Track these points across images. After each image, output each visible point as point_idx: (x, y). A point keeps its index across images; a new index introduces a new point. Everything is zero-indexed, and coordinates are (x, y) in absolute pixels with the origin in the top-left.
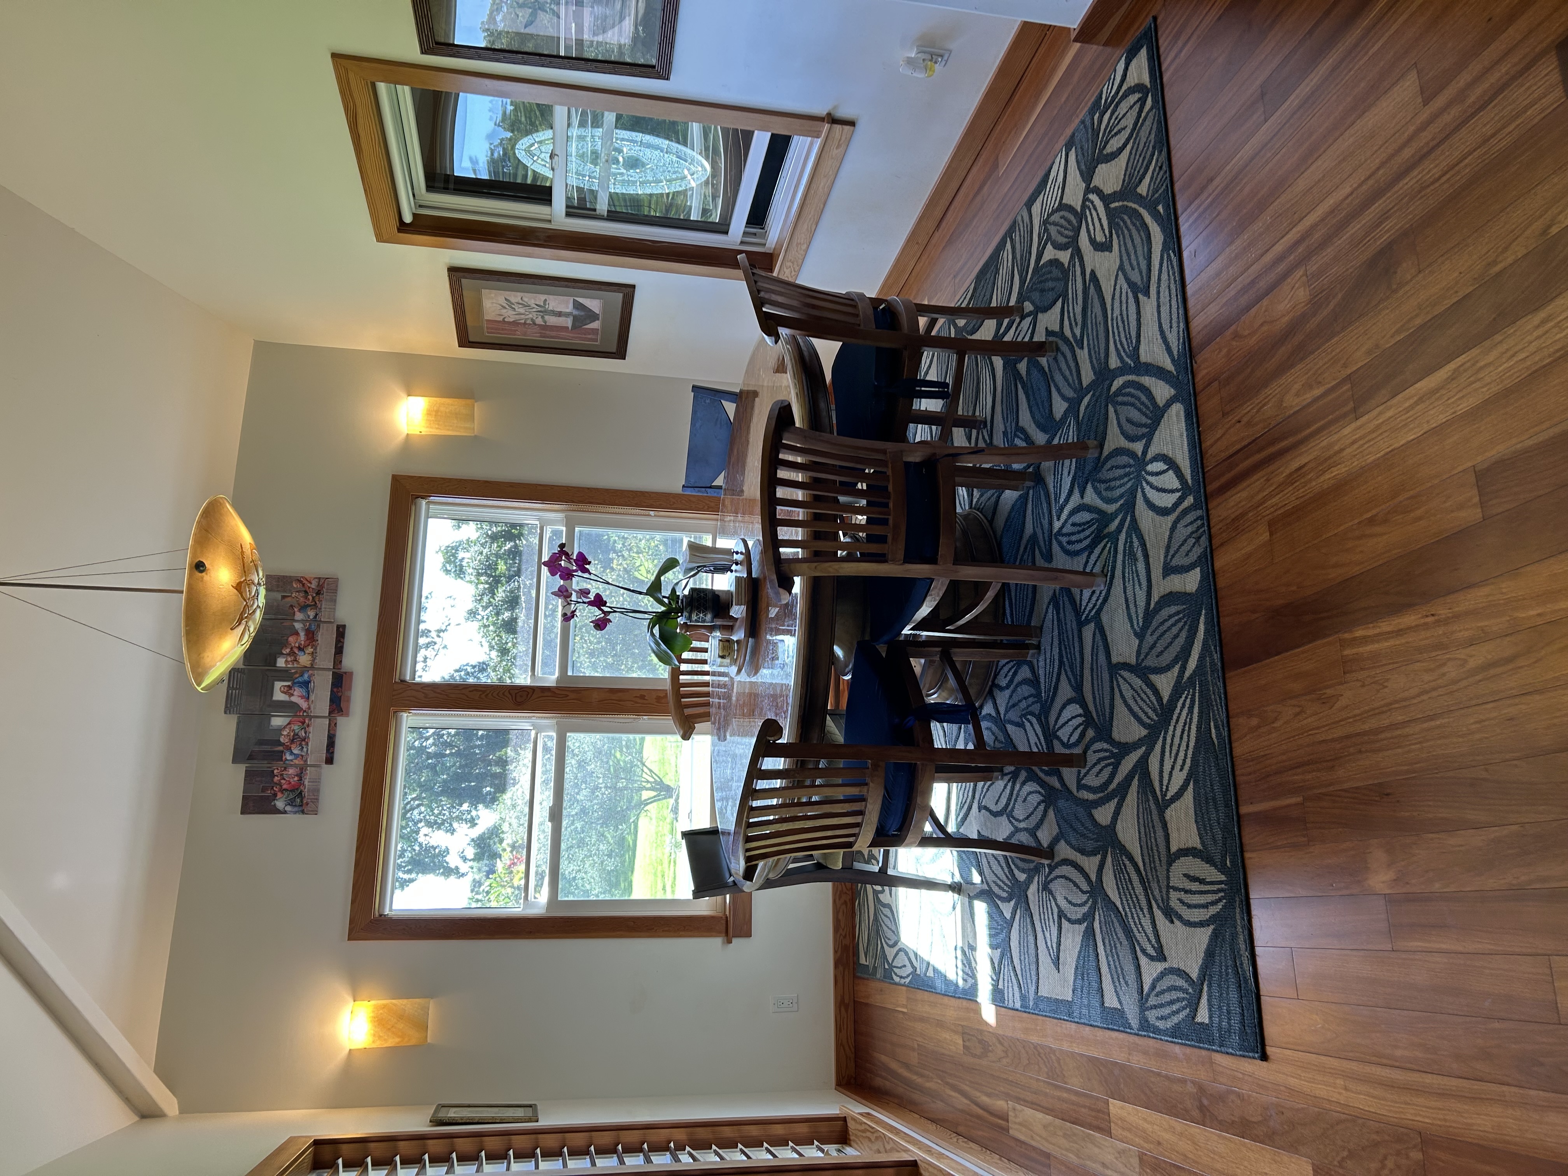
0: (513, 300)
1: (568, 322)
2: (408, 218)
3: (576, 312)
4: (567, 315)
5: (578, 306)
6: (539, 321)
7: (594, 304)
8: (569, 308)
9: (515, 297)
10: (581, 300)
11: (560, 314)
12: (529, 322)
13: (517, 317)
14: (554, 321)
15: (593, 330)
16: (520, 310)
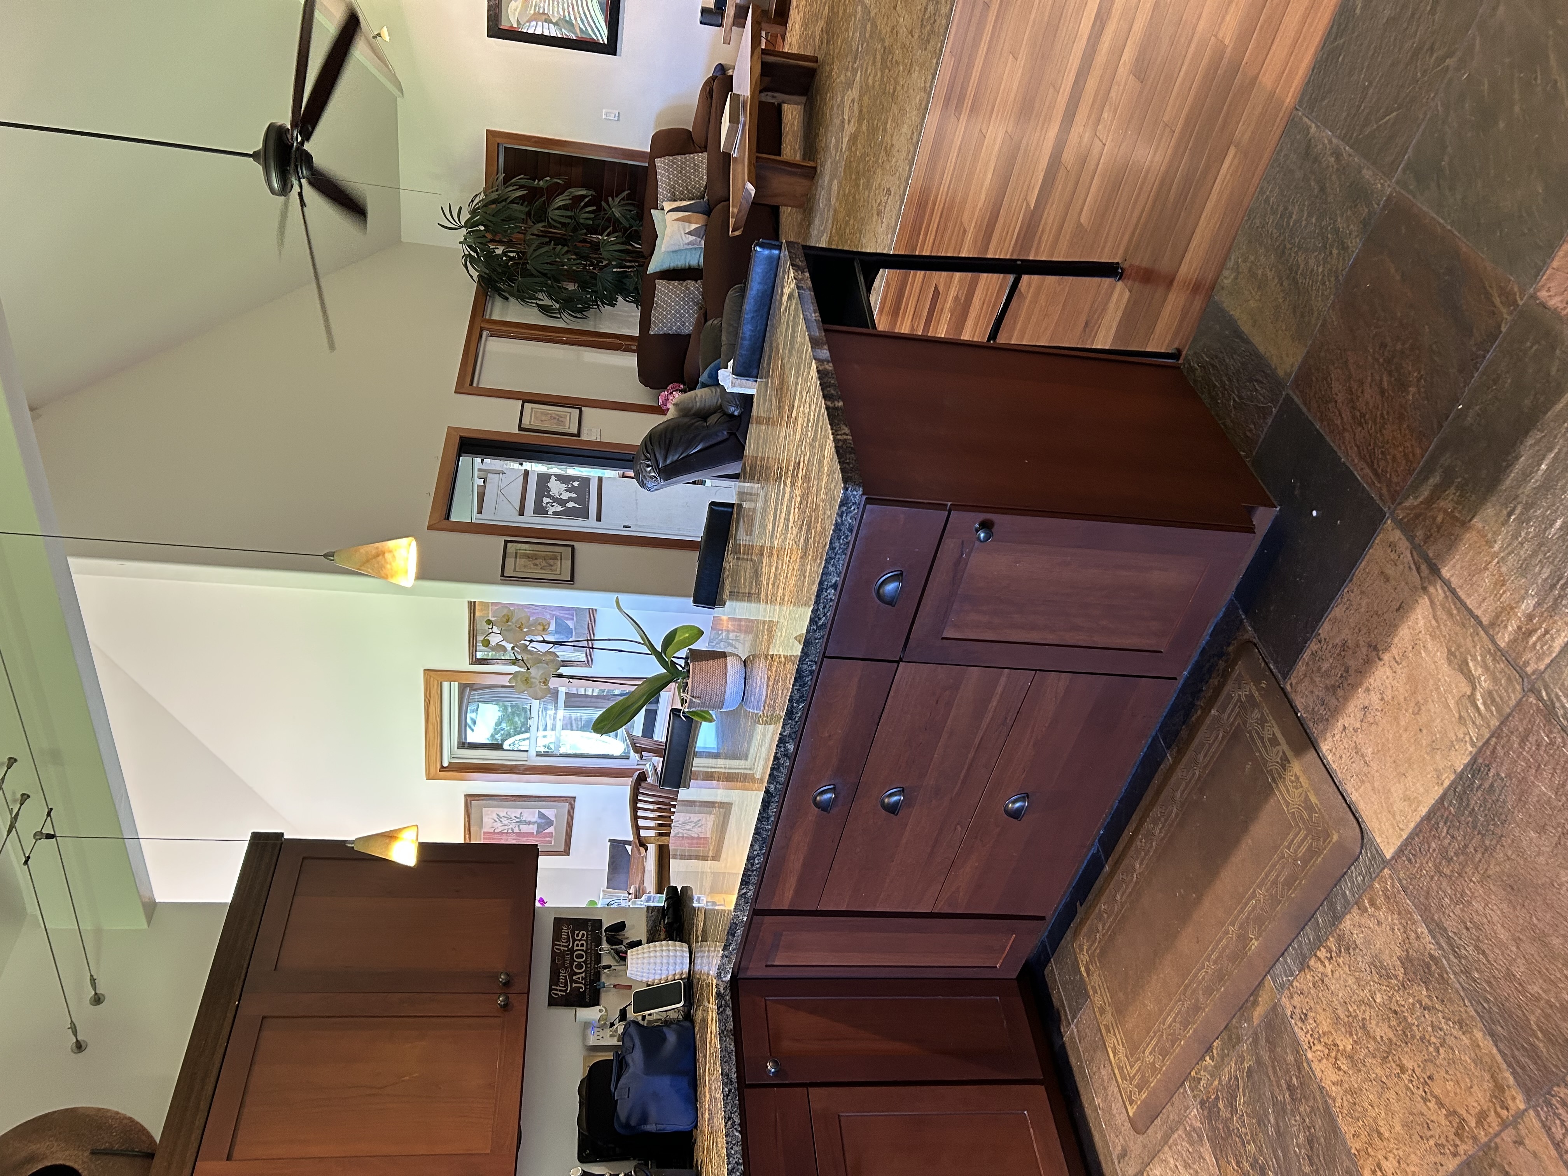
0: (502, 815)
1: (533, 829)
2: (446, 764)
3: (539, 821)
4: (534, 823)
5: (542, 816)
6: (516, 830)
7: (550, 813)
8: (535, 818)
9: (503, 812)
10: (542, 811)
11: (529, 823)
12: (510, 831)
13: (503, 828)
14: (525, 828)
15: (550, 835)
16: (506, 822)
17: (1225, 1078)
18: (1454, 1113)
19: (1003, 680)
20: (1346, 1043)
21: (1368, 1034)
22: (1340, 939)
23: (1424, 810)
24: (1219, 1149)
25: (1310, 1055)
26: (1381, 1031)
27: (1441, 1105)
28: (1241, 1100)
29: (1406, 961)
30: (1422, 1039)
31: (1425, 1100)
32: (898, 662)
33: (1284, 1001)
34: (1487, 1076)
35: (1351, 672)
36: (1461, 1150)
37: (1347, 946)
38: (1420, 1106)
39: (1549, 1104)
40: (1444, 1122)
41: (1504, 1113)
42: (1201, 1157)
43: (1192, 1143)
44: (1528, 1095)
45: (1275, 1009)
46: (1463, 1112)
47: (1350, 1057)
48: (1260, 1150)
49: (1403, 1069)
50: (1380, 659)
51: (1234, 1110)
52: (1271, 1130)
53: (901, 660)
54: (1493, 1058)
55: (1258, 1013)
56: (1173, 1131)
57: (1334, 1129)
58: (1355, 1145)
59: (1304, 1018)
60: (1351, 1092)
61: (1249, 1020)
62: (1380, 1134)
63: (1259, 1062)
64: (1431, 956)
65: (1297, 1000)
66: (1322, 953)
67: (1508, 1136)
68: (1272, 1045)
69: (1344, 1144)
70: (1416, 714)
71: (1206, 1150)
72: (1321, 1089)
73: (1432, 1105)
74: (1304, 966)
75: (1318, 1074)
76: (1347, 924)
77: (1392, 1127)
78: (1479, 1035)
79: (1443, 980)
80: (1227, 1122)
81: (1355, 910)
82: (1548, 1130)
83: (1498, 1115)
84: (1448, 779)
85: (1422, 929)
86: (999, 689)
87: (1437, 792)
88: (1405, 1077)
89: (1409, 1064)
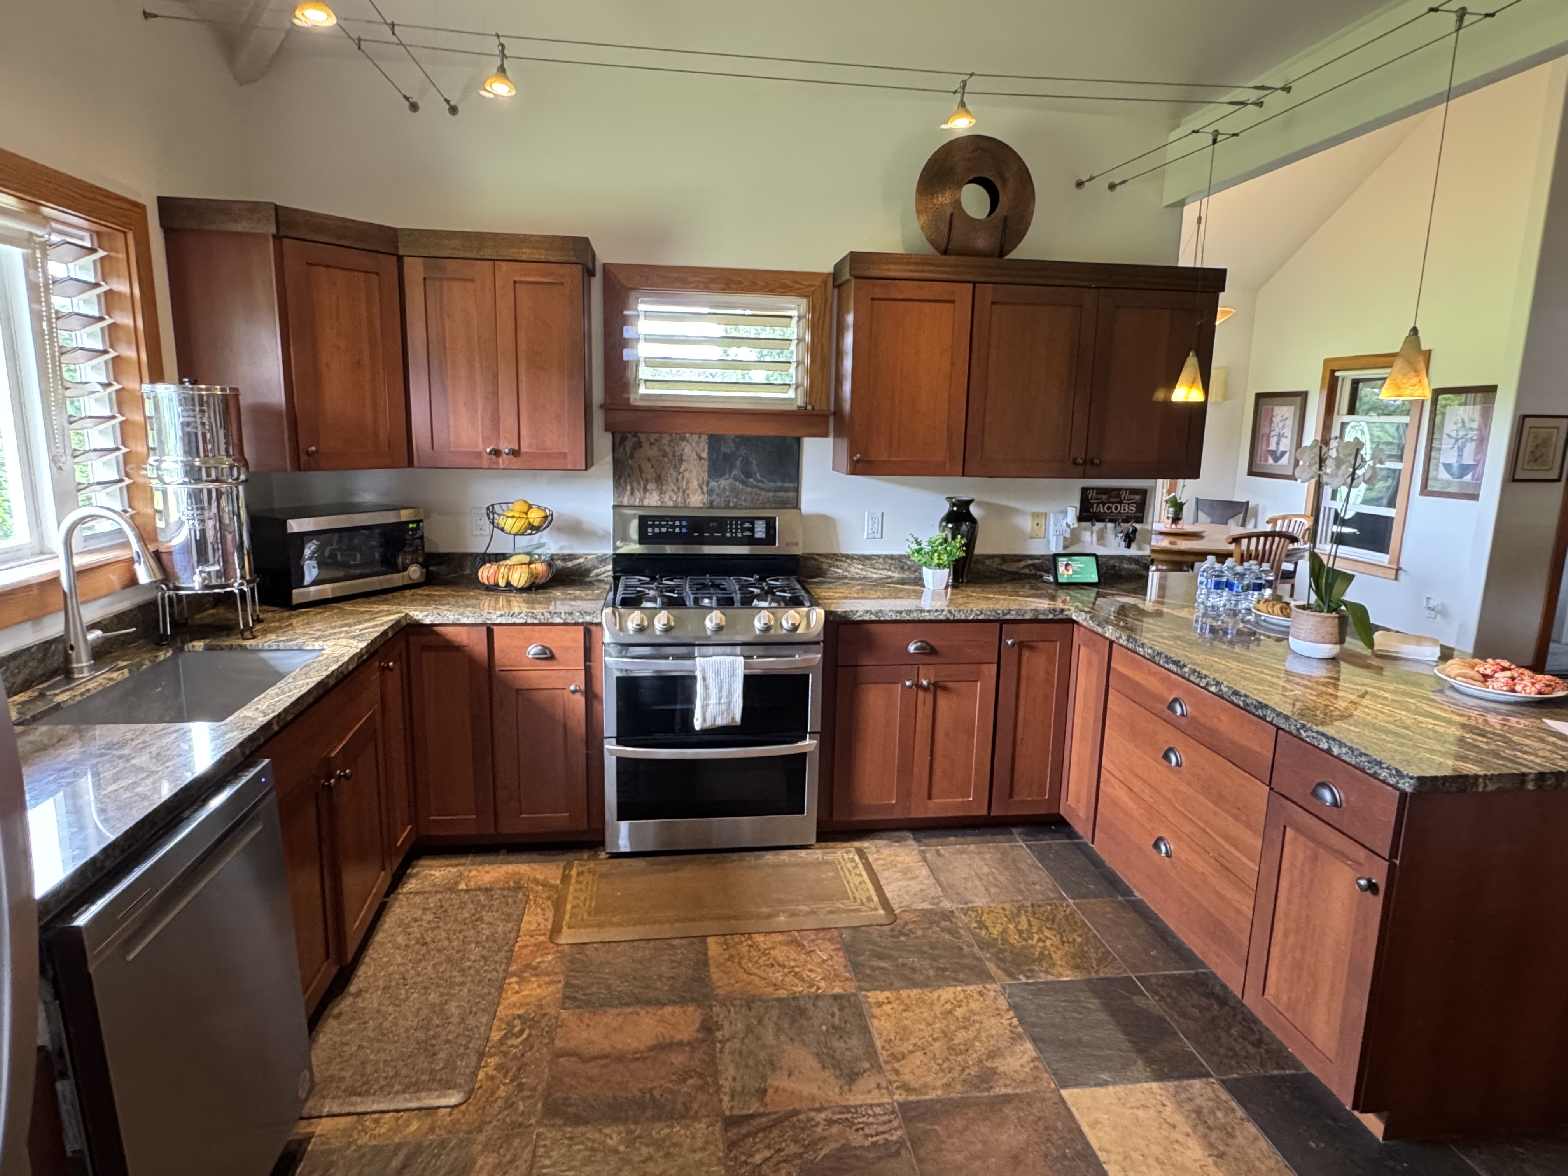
0: (1287, 422)
1: (1273, 447)
2: (1337, 374)
3: (1279, 451)
4: (1278, 447)
5: (1284, 454)
6: (1273, 434)
7: (1284, 460)
8: (1282, 448)
9: (1289, 423)
10: (1287, 455)
11: (1278, 443)
13: (1276, 423)
14: (1274, 440)
15: (1267, 460)
16: (1281, 424)
17: (962, 932)
18: (904, 1057)
19: (1250, 864)
20: (959, 1012)
21: (959, 1028)
22: (1020, 1037)
23: (1085, 1129)
24: (925, 914)
25: (959, 988)
26: (961, 1037)
27: (911, 1052)
28: (947, 937)
29: (994, 1071)
30: (948, 1059)
31: (915, 1045)
32: (1270, 785)
33: (994, 986)
34: (917, 1086)
35: (1208, 1131)
36: (884, 1052)
37: (1015, 1039)
38: (913, 1041)
39: (893, 1112)
40: (901, 1049)
41: (895, 1085)
42: (924, 901)
43: (933, 898)
44: (901, 1105)
45: (991, 979)
46: (903, 1063)
47: (950, 1012)
48: (916, 938)
49: (935, 1040)
50: (1210, 1155)
51: (943, 930)
52: (925, 948)
53: (1271, 789)
54: (926, 1094)
55: (991, 967)
56: (943, 889)
57: (915, 985)
58: (904, 993)
59: (981, 994)
60: (932, 1004)
61: (989, 959)
62: (904, 1010)
63: (964, 956)
64: (991, 1087)
65: (992, 994)
66: (1015, 1022)
67: (884, 1084)
68: (972, 968)
69: (907, 988)
70: (1157, 1159)
71: (926, 906)
72: (939, 988)
73: (911, 1048)
74: (1013, 1007)
75: (947, 989)
76: (1029, 1045)
77: (906, 1019)
78: (939, 1092)
79: (976, 1087)
80: (938, 924)
81: (1034, 1054)
82: (879, 1105)
83: (896, 1081)
84: (1102, 1156)
85: (1009, 1091)
86: (1244, 859)
87: (1095, 1144)
88: (930, 1039)
89: (937, 1045)
